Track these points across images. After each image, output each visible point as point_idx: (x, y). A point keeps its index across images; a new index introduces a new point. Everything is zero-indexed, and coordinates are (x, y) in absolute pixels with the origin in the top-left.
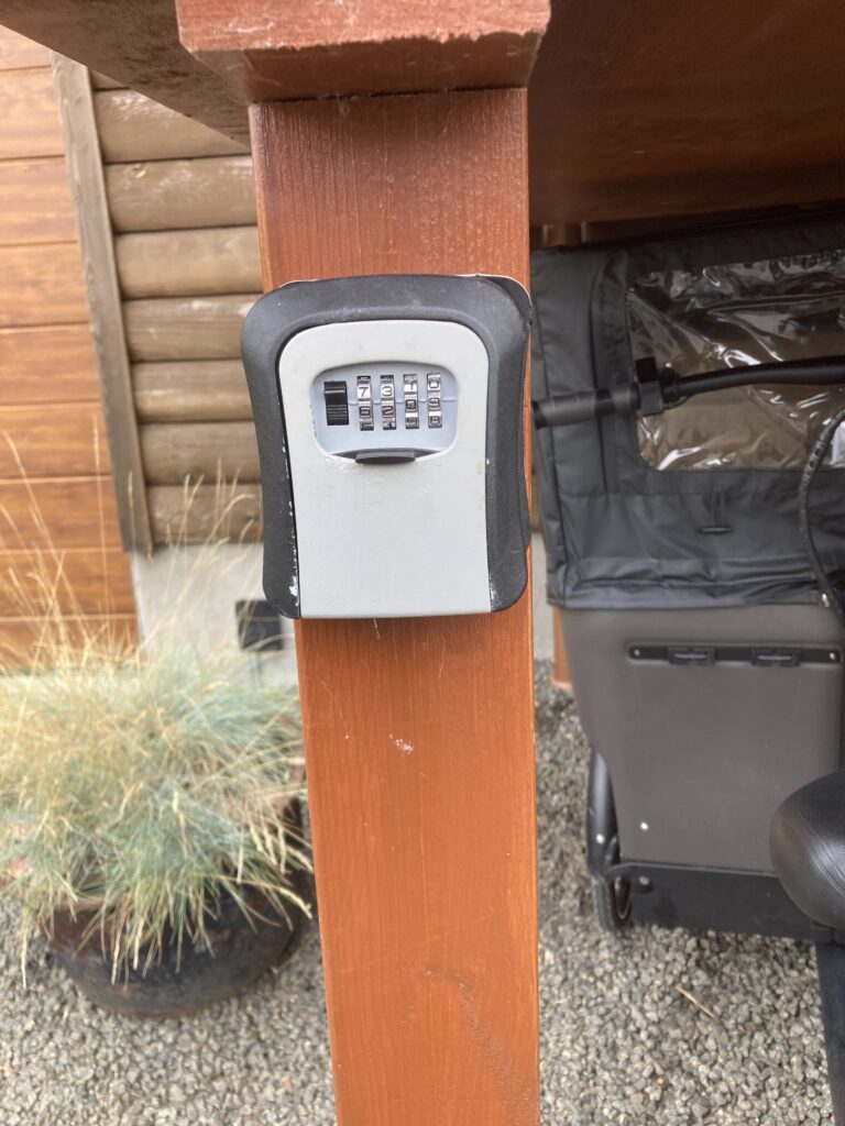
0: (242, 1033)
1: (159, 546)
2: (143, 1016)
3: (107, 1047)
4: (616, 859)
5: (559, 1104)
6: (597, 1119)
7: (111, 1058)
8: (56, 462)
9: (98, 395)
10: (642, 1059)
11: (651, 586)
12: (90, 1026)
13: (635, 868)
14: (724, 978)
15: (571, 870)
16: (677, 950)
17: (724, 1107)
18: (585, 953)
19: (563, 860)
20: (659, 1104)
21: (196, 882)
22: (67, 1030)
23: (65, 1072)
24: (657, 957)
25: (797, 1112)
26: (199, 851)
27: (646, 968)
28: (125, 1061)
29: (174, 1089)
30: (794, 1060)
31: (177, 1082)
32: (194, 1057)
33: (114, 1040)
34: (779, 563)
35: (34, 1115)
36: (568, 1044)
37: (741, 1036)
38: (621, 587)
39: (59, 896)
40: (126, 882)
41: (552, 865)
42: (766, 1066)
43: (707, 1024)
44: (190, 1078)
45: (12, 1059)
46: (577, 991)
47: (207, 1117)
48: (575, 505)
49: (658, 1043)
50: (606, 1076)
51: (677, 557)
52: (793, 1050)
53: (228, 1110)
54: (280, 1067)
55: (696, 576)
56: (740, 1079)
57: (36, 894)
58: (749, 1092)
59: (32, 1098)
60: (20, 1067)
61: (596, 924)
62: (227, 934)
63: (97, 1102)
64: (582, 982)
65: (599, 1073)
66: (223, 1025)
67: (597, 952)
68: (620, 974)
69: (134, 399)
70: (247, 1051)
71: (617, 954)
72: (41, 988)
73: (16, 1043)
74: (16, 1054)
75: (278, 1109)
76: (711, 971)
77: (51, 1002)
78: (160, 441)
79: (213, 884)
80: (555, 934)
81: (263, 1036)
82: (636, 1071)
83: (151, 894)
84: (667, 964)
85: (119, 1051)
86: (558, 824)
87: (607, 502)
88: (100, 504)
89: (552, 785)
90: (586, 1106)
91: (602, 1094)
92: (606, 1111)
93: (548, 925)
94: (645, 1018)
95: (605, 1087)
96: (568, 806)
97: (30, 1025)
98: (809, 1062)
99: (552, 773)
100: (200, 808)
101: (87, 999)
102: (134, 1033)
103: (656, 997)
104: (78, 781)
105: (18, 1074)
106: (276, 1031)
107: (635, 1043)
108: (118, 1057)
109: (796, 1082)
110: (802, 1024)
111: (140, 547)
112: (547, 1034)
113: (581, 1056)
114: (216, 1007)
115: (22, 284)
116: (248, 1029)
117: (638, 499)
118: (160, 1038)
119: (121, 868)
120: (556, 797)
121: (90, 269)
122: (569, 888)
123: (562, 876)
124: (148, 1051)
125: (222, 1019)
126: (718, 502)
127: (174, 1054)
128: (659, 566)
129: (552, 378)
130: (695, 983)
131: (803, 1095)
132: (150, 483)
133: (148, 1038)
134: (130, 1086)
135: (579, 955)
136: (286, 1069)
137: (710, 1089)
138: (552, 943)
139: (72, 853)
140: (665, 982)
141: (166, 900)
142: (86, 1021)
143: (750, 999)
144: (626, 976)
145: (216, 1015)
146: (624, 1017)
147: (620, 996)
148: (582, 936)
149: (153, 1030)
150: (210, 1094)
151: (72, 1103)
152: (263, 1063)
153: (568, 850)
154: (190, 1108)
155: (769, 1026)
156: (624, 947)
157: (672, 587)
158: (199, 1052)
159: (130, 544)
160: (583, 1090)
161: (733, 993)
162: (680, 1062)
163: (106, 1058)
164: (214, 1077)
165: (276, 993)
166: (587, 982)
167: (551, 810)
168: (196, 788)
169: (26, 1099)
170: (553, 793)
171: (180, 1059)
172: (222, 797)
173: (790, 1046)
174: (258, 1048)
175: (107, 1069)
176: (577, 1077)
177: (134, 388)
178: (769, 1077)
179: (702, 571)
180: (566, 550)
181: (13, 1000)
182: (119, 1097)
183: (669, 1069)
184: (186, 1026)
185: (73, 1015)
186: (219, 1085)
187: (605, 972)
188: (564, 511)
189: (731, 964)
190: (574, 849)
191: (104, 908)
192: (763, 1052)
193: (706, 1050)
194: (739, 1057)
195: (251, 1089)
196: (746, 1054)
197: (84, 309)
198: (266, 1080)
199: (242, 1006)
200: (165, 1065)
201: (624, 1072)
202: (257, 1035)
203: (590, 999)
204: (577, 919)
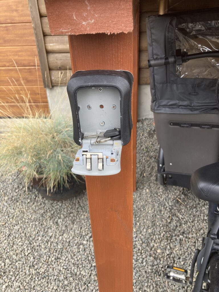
0: (77, 204)
1: (53, 87)
2: (54, 200)
3: (47, 206)
4: (164, 171)
5: (147, 222)
6: (155, 225)
7: (47, 208)
8: (26, 62)
9: (35, 44)
10: (167, 213)
11: (176, 108)
12: (42, 202)
13: (168, 173)
14: (188, 197)
15: (154, 171)
16: (178, 190)
17: (184, 224)
18: (156, 190)
19: (152, 168)
20: (170, 223)
21: (65, 173)
22: (37, 202)
23: (37, 211)
24: (173, 191)
25: (201, 226)
26: (65, 166)
27: (170, 194)
28: (51, 209)
29: (62, 215)
30: (202, 215)
31: (62, 214)
32: (66, 209)
33: (48, 205)
34: (209, 103)
35: (31, 220)
36: (150, 210)
37: (190, 209)
38: (169, 108)
39: (34, 175)
40: (49, 173)
41: (150, 169)
42: (195, 216)
43: (183, 206)
44: (65, 213)
45: (25, 208)
46: (153, 198)
47: (69, 221)
48: (158, 86)
49: (171, 210)
50: (158, 216)
51: (183, 100)
52: (202, 213)
53: (74, 220)
54: (85, 212)
55: (188, 105)
56: (189, 218)
57: (28, 174)
58: (190, 221)
59: (30, 216)
60: (27, 210)
61: (159, 183)
62: (72, 184)
63: (45, 218)
64: (155, 196)
65: (157, 216)
66: (72, 203)
67: (159, 190)
68: (164, 195)
69: (45, 46)
70: (78, 208)
71: (164, 190)
72: (31, 193)
73: (26, 205)
74: (26, 207)
75: (85, 221)
76: (185, 195)
77: (33, 196)
78: (52, 58)
79: (69, 174)
80: (149, 185)
81: (81, 205)
82: (165, 216)
83: (55, 175)
84: (175, 193)
85: (49, 207)
86: (152, 159)
87: (167, 85)
88: (37, 74)
89: (151, 150)
90: (153, 223)
91: (157, 220)
92: (158, 224)
93: (148, 183)
94: (169, 204)
95: (158, 219)
96: (155, 155)
97: (29, 201)
98: (205, 216)
99: (152, 147)
100: (66, 156)
101: (41, 196)
102: (52, 203)
103: (172, 200)
104: (36, 149)
105: (27, 211)
106: (84, 204)
107: (166, 210)
108: (49, 208)
109: (202, 220)
110: (205, 207)
111: (48, 87)
112: (146, 207)
113: (153, 212)
114: (71, 199)
115: (13, 11)
116: (78, 203)
117: (175, 85)
118: (58, 205)
119: (47, 169)
120: (152, 153)
121: (31, 7)
122: (153, 175)
123: (152, 172)
124: (56, 207)
125: (72, 201)
126: (195, 87)
127: (61, 208)
128: (179, 103)
129: (155, 52)
130: (181, 197)
131: (203, 222)
132: (50, 69)
133: (55, 205)
134: (52, 214)
135: (154, 190)
136: (86, 212)
137: (182, 220)
138: (149, 187)
139: (36, 165)
140: (174, 197)
141: (58, 177)
142: (41, 200)
143: (194, 202)
144: (165, 195)
145: (70, 200)
146: (164, 204)
147: (163, 200)
148: (156, 186)
149: (56, 203)
150: (70, 217)
151: (39, 217)
152: (81, 211)
153: (154, 166)
154: (65, 219)
155: (197, 207)
156: (165, 189)
157: (182, 108)
158: (67, 208)
159: (46, 86)
160: (153, 219)
161: (190, 200)
162: (175, 214)
163: (46, 208)
164: (70, 213)
165: (84, 196)
166: (156, 197)
167: (150, 156)
168: (65, 151)
169: (29, 216)
170: (151, 152)
171: (63, 209)
172: (71, 153)
173: (201, 212)
174: (80, 207)
175: (47, 211)
176: (152, 216)
177: (45, 44)
178: (195, 218)
179: (190, 104)
180: (156, 98)
181: (25, 195)
182: (50, 217)
183: (173, 215)
184: (64, 202)
185: (38, 199)
186: (71, 215)
187: (161, 194)
188: (156, 88)
189: (190, 193)
190: (155, 165)
191: (44, 178)
192: (195, 213)
193: (182, 212)
194: (189, 214)
195: (79, 216)
196: (191, 213)
197: (30, 18)
198: (82, 214)
199: (76, 199)
200: (59, 210)
201: (162, 216)
202: (80, 205)
203: (156, 200)
204: (155, 182)
